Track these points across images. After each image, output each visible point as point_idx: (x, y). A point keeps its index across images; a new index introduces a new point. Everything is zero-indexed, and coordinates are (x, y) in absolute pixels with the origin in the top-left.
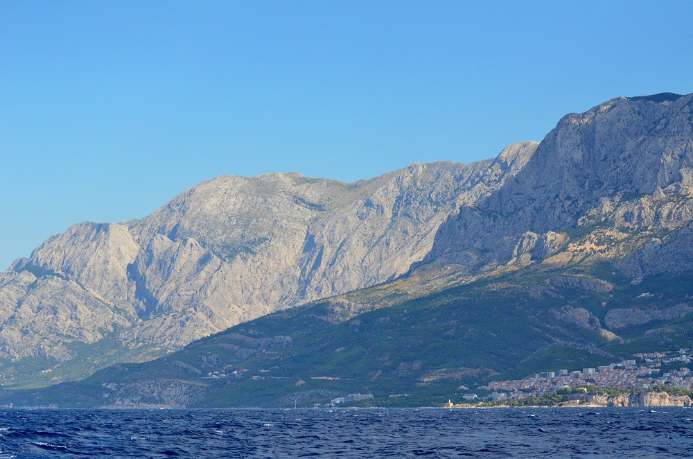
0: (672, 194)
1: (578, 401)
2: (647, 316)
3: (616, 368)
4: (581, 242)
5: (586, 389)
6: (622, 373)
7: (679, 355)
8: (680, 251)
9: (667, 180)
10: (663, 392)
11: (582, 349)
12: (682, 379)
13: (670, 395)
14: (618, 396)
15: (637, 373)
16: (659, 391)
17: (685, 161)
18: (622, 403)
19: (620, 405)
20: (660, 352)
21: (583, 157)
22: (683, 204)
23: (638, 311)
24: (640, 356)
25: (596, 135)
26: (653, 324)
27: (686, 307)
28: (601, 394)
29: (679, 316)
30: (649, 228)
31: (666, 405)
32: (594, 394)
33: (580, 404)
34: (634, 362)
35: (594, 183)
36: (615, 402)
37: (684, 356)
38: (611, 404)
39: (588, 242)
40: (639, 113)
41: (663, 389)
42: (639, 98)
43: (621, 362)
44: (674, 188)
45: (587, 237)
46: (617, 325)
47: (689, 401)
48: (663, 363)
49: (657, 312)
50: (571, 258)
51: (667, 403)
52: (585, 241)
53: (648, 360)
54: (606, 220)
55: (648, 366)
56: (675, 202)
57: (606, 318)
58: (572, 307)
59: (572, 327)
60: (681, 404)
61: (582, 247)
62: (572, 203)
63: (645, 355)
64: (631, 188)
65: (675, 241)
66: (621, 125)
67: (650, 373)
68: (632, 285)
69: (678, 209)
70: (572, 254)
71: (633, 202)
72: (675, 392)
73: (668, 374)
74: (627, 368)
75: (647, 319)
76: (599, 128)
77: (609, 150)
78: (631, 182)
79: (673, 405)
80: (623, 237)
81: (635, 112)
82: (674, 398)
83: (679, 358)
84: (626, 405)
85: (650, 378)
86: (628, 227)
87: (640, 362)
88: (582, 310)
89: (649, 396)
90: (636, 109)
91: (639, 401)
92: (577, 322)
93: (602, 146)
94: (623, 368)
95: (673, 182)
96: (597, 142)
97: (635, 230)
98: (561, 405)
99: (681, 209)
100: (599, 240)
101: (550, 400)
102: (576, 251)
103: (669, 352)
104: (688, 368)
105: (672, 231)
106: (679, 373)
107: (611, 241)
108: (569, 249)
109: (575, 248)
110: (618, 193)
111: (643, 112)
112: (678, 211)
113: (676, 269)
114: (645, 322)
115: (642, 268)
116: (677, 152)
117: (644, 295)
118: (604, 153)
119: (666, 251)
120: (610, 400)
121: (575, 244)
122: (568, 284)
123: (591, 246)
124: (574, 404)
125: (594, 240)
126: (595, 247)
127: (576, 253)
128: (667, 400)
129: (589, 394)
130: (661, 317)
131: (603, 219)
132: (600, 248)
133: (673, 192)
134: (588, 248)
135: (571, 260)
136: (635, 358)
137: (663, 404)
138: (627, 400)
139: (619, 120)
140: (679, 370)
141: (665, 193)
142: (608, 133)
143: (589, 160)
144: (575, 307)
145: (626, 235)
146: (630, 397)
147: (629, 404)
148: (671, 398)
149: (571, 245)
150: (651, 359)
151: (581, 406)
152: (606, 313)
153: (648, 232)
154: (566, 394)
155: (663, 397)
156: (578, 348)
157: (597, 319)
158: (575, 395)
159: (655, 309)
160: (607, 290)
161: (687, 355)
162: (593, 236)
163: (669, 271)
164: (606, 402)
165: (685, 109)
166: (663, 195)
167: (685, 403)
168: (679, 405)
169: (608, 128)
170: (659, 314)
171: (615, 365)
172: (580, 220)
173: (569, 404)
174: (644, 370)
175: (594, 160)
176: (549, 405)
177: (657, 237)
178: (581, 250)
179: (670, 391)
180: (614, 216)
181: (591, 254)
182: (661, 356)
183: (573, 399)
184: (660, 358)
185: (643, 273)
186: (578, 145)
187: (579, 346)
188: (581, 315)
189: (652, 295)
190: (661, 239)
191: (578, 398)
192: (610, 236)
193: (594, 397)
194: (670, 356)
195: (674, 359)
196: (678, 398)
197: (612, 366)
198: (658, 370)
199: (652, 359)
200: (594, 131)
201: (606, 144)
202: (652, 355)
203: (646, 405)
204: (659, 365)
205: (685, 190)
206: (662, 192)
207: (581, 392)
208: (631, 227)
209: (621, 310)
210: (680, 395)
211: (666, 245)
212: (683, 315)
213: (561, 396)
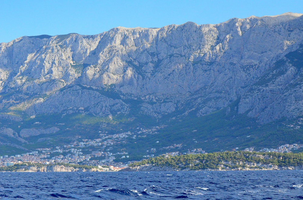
0: (48, 79)
1: (24, 169)
2: (39, 132)
3: (30, 155)
4: (8, 99)
5: (27, 164)
6: (33, 157)
7: (57, 149)
8: (52, 104)
9: (46, 73)
10: (62, 166)
11: (14, 146)
12: (61, 160)
13: (65, 167)
14: (42, 167)
15: (40, 157)
16: (60, 165)
17: (54, 65)
18: (44, 170)
19: (43, 171)
20: (48, 148)
21: (8, 62)
22: (53, 83)
23: (35, 130)
24: (39, 149)
25: (14, 52)
26: (42, 136)
27: (56, 128)
28: (34, 166)
29: (53, 132)
30: (38, 94)
31: (63, 171)
32: (31, 166)
33: (25, 170)
34: (37, 152)
35: (12, 73)
36: (40, 170)
37: (59, 150)
38: (38, 171)
39: (11, 100)
40: (33, 43)
41: (62, 164)
42: (33, 37)
43: (31, 152)
44: (49, 76)
45: (11, 97)
46: (25, 136)
47: (74, 170)
48: (50, 153)
49: (43, 130)
50: (3, 106)
51: (64, 170)
52: (10, 99)
53: (43, 151)
54: (19, 90)
55: (44, 154)
56: (49, 83)
57: (20, 133)
58: (5, 128)
59: (6, 136)
60: (70, 171)
61: (9, 101)
62: (3, 82)
63: (41, 149)
64: (30, 76)
65: (50, 100)
66: (25, 48)
67: (46, 157)
68: (31, 119)
69: (51, 85)
70: (4, 105)
71: (31, 82)
72: (67, 166)
73: (54, 158)
74: (35, 155)
75: (38, 133)
76: (15, 49)
77: (19, 59)
78: (30, 73)
79: (66, 171)
80: (27, 97)
81: (31, 43)
82: (67, 168)
83: (57, 151)
84: (45, 171)
85: (47, 159)
86: (29, 93)
87: (40, 153)
88: (10, 129)
89: (56, 167)
90: (32, 42)
91: (51, 169)
92: (8, 135)
93: (16, 57)
94: (33, 155)
95: (48, 74)
96: (14, 56)
97: (31, 94)
98: (16, 171)
99: (52, 85)
100: (16, 98)
101: (11, 169)
102: (6, 103)
103: (52, 148)
104: (63, 155)
105: (48, 95)
106: (59, 157)
107: (21, 99)
108: (3, 102)
109: (6, 102)
110: (24, 78)
111: (35, 43)
112: (51, 86)
113: (51, 112)
114: (37, 135)
115: (35, 111)
116: (51, 61)
117: (37, 123)
118: (17, 60)
119: (46, 104)
120: (38, 169)
121: (6, 100)
122: (3, 117)
123: (13, 101)
124: (22, 171)
125: (14, 98)
126: (14, 102)
127: (6, 104)
128: (64, 169)
129: (29, 166)
130: (45, 133)
131: (18, 89)
132: (16, 102)
133: (49, 78)
134: (11, 102)
135: (4, 107)
136: (37, 151)
137: (62, 171)
138: (46, 169)
139: (24, 46)
140: (58, 156)
141: (45, 78)
142: (19, 52)
143: (10, 63)
144: (7, 128)
145: (28, 97)
146: (47, 168)
147: (47, 171)
148: (65, 168)
149: (3, 100)
150: (44, 151)
151: (25, 171)
152: (20, 130)
153: (37, 95)
154: (18, 166)
155: (62, 168)
156: (12, 146)
157: (17, 133)
158: (22, 167)
159: (42, 129)
160: (20, 121)
161: (61, 149)
162: (13, 97)
163: (47, 113)
164: (36, 170)
165: (54, 42)
166: (44, 79)
167: (72, 170)
168: (69, 171)
169: (19, 49)
170: (44, 131)
171: (29, 153)
172: (7, 89)
173: (19, 170)
174: (42, 156)
175: (13, 63)
176: (11, 171)
177: (42, 98)
178: (8, 103)
179: (65, 165)
180: (22, 88)
181: (12, 104)
182: (48, 150)
183: (21, 168)
184: (48, 151)
185: (36, 113)
186: (6, 57)
187: (12, 145)
188: (10, 132)
189: (41, 123)
190: (44, 99)
191: (24, 168)
192: (21, 97)
193: (31, 167)
194: (52, 150)
195: (55, 151)
196: (69, 168)
197: (28, 154)
198: (49, 156)
199: (46, 151)
200: (13, 51)
201: (18, 56)
202: (44, 149)
203: (54, 171)
204: (49, 153)
205: (54, 77)
206: (43, 78)
207: (25, 165)
208: (30, 93)
209: (27, 129)
210: (70, 167)
211: (46, 101)
212: (54, 132)
213: (16, 167)
